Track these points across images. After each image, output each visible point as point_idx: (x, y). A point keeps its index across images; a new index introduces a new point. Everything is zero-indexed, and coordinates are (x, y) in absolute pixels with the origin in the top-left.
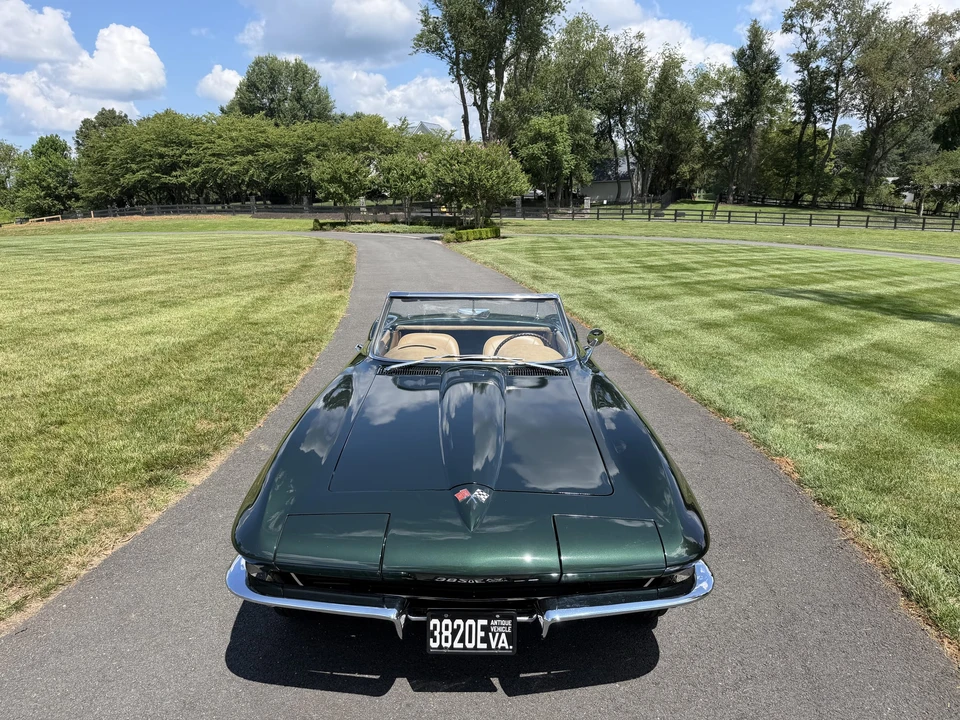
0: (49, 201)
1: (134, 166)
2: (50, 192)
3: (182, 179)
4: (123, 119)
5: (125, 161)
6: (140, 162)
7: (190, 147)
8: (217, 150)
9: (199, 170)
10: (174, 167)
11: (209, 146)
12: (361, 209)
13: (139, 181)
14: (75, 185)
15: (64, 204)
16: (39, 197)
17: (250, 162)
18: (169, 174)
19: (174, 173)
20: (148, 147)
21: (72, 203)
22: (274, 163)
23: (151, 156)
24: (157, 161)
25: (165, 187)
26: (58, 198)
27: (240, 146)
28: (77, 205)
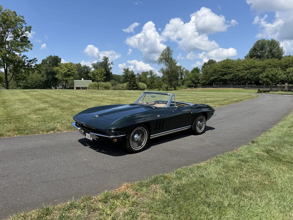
0: (193, 84)
1: (214, 74)
2: (193, 82)
3: (227, 78)
4: (215, 62)
5: (212, 73)
6: (216, 73)
7: (230, 68)
8: (238, 69)
9: (232, 75)
10: (225, 74)
11: (236, 68)
12: (285, 87)
13: (215, 78)
14: (199, 80)
16: (190, 83)
17: (248, 72)
18: (223, 76)
19: (225, 76)
20: (218, 69)
22: (256, 73)
23: (219, 72)
24: (220, 73)
25: (222, 80)
26: (195, 83)
27: (246, 68)
28: (199, 85)
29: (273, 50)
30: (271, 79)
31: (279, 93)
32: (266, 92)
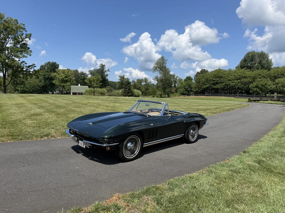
0: (186, 92)
1: (206, 83)
2: (186, 90)
3: (218, 87)
4: (207, 71)
5: (204, 82)
6: (208, 82)
7: (222, 78)
8: (229, 79)
9: (223, 84)
10: (217, 83)
11: (227, 77)
12: (275, 97)
13: (207, 87)
14: (192, 88)
15: (189, 92)
16: (184, 91)
17: (239, 82)
18: (215, 85)
19: (216, 85)
20: (210, 78)
21: (191, 92)
22: (246, 82)
23: (211, 81)
25: (213, 89)
26: (188, 91)
27: (236, 78)
28: (192, 93)
29: (262, 62)
30: (261, 89)
31: (269, 103)
32: (257, 101)
